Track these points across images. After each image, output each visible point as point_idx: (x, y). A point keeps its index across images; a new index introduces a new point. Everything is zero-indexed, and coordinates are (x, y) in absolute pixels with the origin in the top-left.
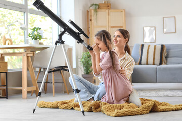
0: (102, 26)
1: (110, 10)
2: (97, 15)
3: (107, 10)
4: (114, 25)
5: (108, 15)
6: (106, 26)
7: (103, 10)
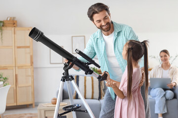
0: (8, 46)
1: (16, 29)
2: (3, 35)
3: (13, 28)
4: (20, 46)
5: (15, 33)
6: (12, 46)
7: (9, 28)
